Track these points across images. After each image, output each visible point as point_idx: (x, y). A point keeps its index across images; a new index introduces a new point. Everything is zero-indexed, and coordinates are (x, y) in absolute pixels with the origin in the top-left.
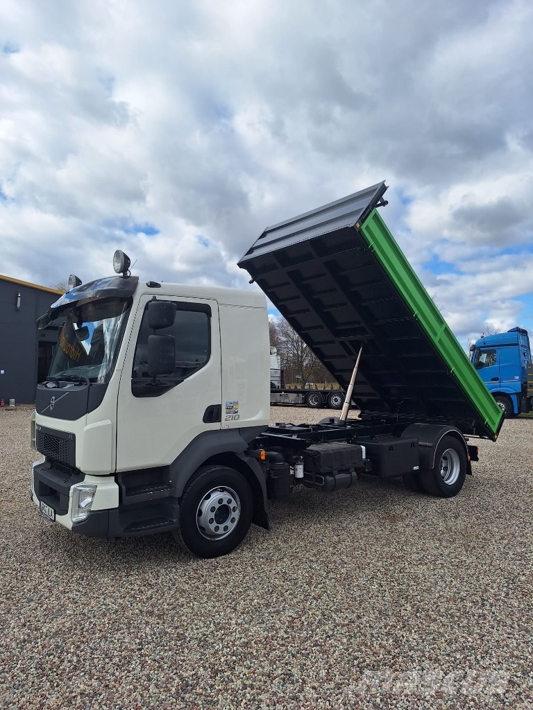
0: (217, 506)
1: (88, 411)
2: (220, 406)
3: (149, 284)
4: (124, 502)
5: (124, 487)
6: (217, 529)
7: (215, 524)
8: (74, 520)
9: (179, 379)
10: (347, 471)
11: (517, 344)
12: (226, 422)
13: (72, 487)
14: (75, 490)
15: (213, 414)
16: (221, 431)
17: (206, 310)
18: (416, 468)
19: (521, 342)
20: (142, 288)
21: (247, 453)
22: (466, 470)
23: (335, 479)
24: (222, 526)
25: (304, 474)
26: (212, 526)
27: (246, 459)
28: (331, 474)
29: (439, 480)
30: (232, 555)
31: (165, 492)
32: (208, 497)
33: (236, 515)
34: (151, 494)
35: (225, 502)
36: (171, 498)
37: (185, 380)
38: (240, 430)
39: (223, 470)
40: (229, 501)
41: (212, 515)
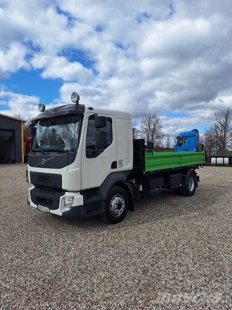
0: (118, 203)
1: (68, 164)
2: (117, 161)
3: (89, 108)
4: (86, 203)
5: (85, 196)
6: (118, 212)
7: (117, 210)
8: (63, 211)
9: (102, 150)
10: (159, 187)
11: (195, 136)
12: (119, 169)
13: (61, 198)
14: (63, 199)
15: (114, 165)
16: (117, 172)
17: (110, 120)
18: (181, 185)
19: (197, 135)
20: (87, 110)
21: (126, 181)
22: (196, 186)
23: (155, 191)
24: (119, 211)
25: (142, 189)
26: (116, 211)
27: (127, 184)
28: (154, 189)
29: (188, 190)
30: (122, 222)
31: (99, 198)
32: (114, 199)
33: (124, 206)
34: (94, 199)
35: (120, 201)
36: (101, 200)
37: (105, 151)
38: (123, 172)
39: (119, 188)
40: (122, 201)
41: (116, 206)
